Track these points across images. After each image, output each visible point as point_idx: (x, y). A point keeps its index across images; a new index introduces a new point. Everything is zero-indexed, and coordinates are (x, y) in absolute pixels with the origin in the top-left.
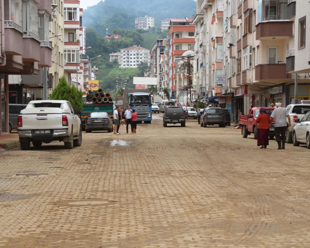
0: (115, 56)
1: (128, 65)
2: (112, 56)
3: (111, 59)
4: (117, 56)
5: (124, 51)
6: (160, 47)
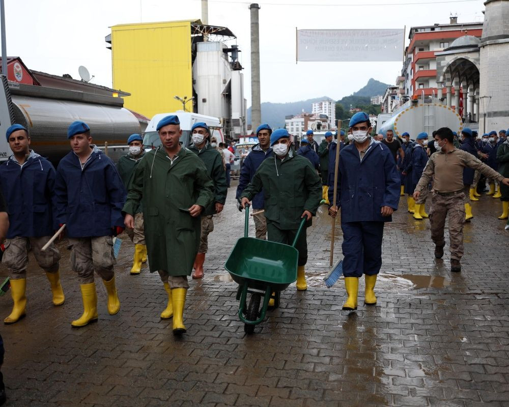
6: (391, 95)
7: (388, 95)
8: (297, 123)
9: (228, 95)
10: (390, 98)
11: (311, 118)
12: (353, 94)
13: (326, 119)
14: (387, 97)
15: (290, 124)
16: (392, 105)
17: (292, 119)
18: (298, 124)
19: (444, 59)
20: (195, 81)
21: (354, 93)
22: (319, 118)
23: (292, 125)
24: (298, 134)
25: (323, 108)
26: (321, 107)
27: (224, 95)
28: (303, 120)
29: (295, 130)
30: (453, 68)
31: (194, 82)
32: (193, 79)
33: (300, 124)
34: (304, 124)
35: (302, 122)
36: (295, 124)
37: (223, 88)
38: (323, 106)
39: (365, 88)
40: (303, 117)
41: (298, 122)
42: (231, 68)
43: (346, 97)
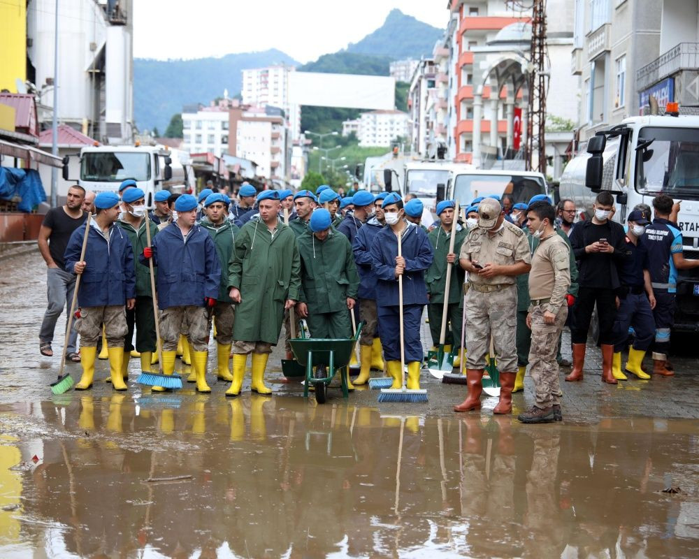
0: (353, 126)
1: (375, 142)
2: (347, 126)
3: (346, 132)
4: (356, 126)
5: (368, 117)
6: (427, 76)
7: (421, 77)
8: (210, 125)
9: (98, 75)
10: (424, 83)
11: (246, 115)
12: (346, 48)
13: (280, 117)
14: (420, 81)
15: (193, 125)
16: (427, 99)
17: (199, 113)
18: (213, 125)
19: (484, 59)
20: (32, 40)
21: (350, 45)
22: (264, 115)
23: (199, 128)
24: (212, 150)
25: (271, 85)
26: (266, 82)
27: (91, 73)
28: (225, 116)
29: (205, 139)
30: (501, 71)
31: (29, 43)
32: (27, 36)
33: (219, 126)
34: (227, 126)
35: (223, 123)
36: (205, 125)
37: (90, 59)
38: (271, 79)
39: (377, 33)
40: (225, 111)
41: (212, 121)
42: (105, 20)
43: (327, 55)
